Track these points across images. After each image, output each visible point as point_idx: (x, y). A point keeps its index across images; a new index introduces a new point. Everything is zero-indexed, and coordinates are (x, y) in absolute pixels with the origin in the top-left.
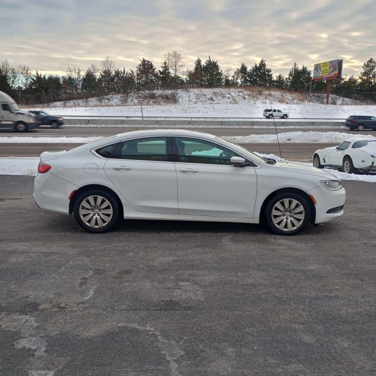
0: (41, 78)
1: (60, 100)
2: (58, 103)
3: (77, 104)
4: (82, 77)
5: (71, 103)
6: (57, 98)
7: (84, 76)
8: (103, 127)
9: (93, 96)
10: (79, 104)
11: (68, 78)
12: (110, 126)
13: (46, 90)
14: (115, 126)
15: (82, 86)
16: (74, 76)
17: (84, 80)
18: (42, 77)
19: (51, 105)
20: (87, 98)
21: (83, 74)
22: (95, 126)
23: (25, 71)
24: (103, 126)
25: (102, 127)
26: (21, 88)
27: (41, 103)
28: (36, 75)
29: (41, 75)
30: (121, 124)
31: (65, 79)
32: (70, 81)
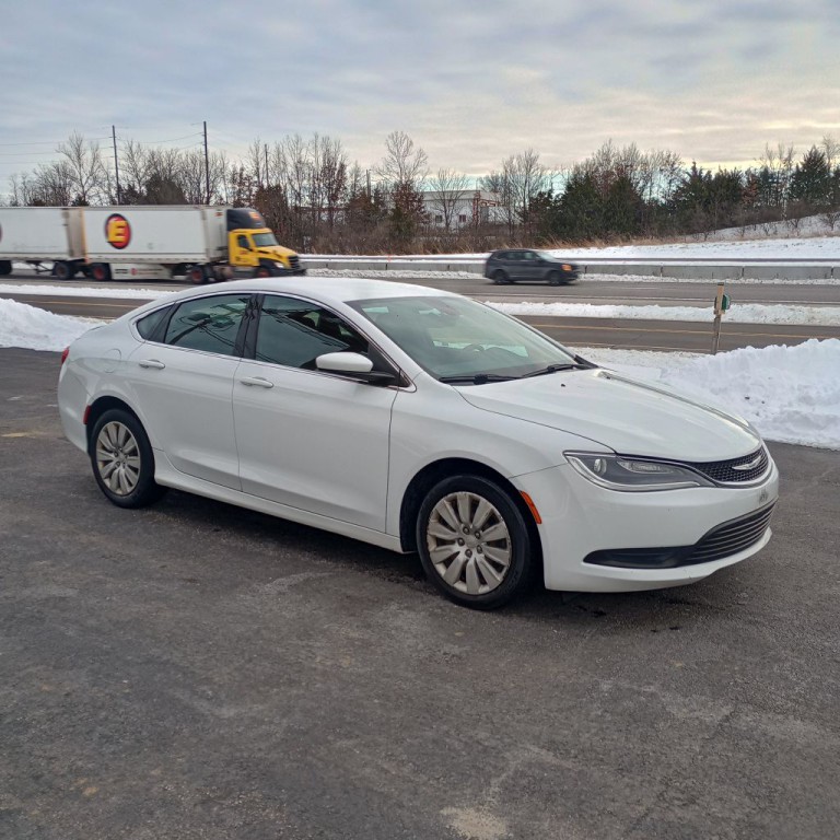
0: (700, 176)
1: (734, 224)
2: (728, 232)
3: (771, 232)
4: (794, 167)
5: (760, 229)
6: (727, 221)
7: (800, 166)
8: (777, 285)
9: (814, 213)
10: (775, 233)
11: (761, 173)
12: (795, 282)
13: (707, 202)
14: (809, 282)
15: (792, 188)
16: (776, 166)
17: (798, 175)
18: (704, 173)
19: (712, 235)
20: (799, 216)
21: (798, 161)
22: (757, 281)
23: (669, 165)
24: (777, 281)
25: (773, 285)
26: (657, 201)
27: (692, 232)
28: (690, 171)
29: (701, 172)
30: (826, 277)
31: (753, 176)
32: (764, 180)
